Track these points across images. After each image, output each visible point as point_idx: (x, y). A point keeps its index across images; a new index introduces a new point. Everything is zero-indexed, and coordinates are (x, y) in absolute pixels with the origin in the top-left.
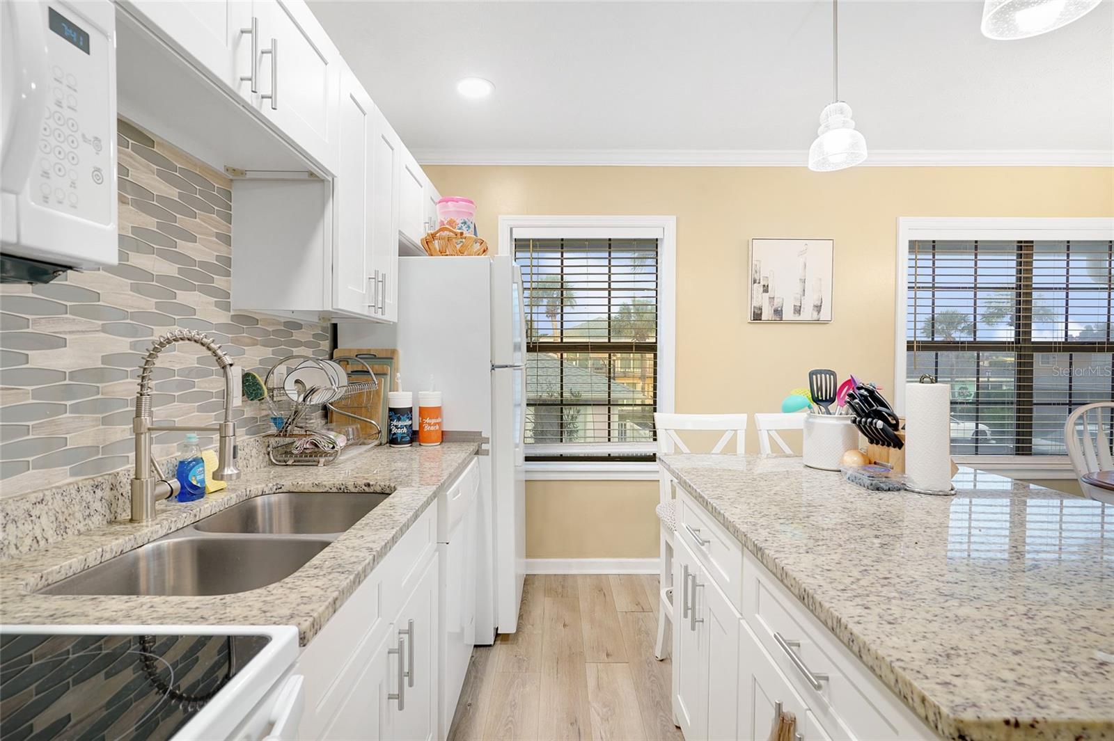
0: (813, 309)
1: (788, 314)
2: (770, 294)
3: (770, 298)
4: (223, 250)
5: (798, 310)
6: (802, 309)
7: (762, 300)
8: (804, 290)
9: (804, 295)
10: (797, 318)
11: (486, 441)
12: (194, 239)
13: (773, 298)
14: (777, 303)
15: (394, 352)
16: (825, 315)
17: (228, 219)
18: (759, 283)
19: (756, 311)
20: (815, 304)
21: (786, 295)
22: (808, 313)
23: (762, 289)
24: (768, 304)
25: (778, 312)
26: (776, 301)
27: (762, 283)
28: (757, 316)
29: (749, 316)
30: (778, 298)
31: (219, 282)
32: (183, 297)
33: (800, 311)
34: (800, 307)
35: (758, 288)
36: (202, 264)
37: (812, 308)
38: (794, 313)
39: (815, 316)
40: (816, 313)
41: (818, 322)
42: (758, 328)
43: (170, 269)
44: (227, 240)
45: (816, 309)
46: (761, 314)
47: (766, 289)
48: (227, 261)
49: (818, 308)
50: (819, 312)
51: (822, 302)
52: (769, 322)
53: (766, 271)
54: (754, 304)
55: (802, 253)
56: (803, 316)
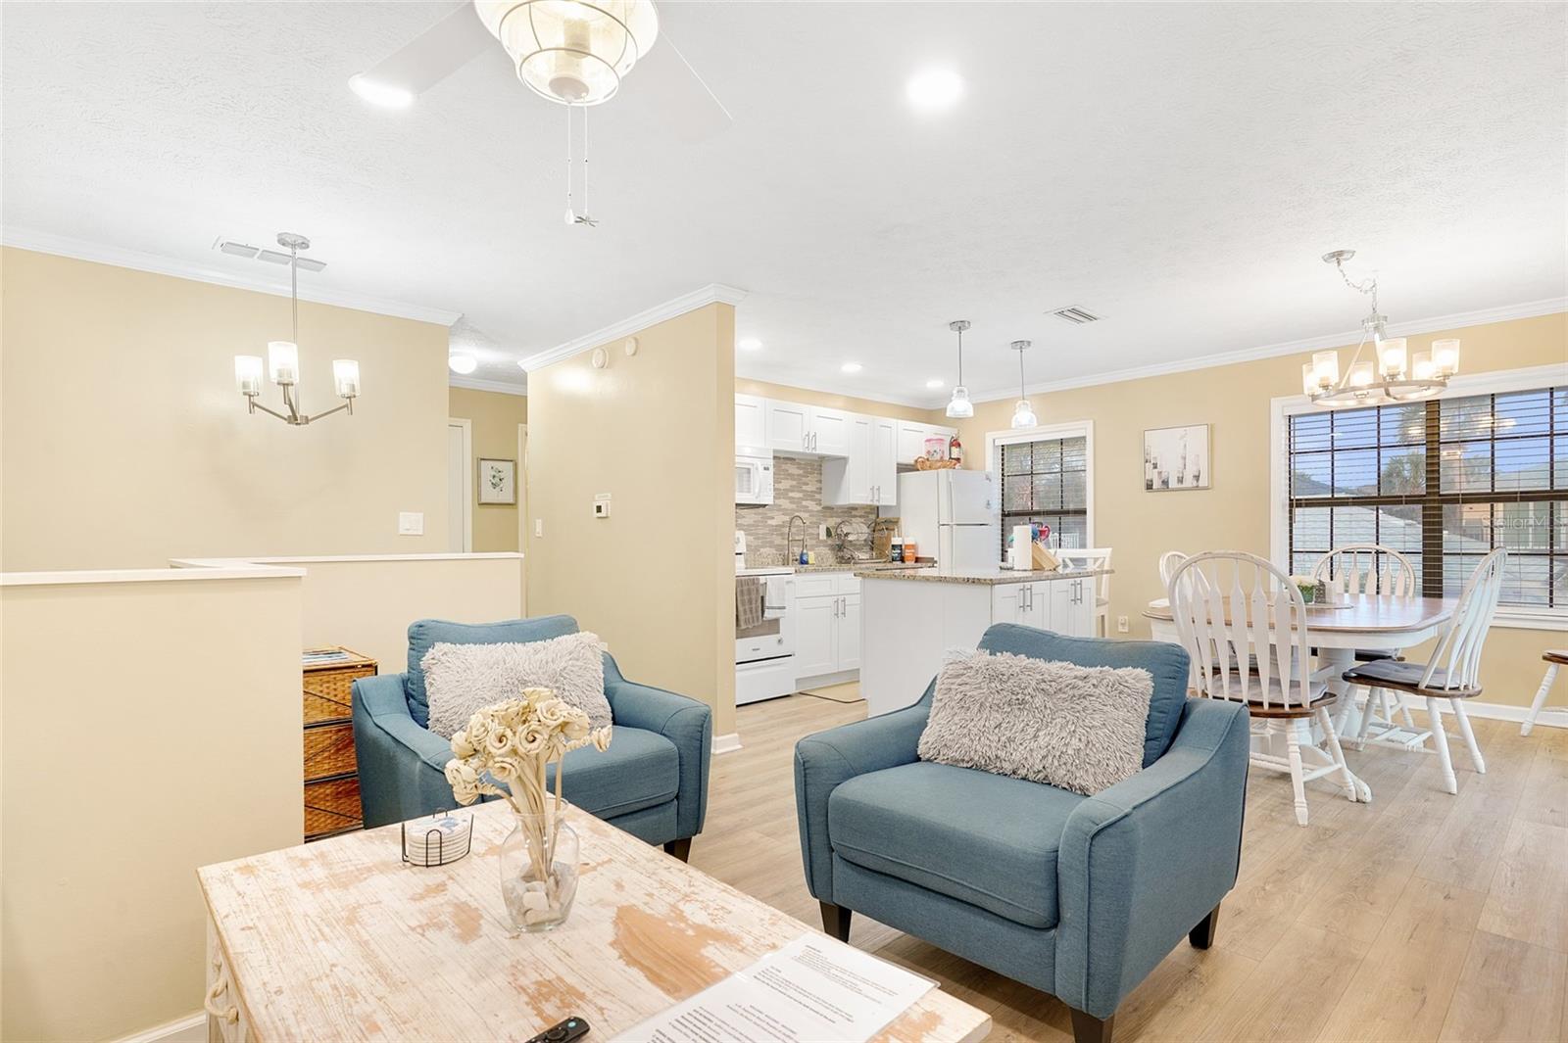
1: (1173, 484)
2: (1159, 469)
3: (1158, 472)
4: (818, 485)
5: (1181, 480)
6: (1184, 480)
7: (1153, 475)
8: (1185, 465)
9: (1185, 469)
10: (1180, 486)
11: (936, 562)
12: (808, 484)
13: (1162, 472)
14: (1164, 476)
15: (899, 519)
16: (1203, 482)
17: (821, 474)
18: (1150, 462)
19: (1149, 483)
20: (1195, 474)
21: (1171, 469)
22: (1189, 482)
23: (1152, 467)
24: (1157, 477)
25: (1165, 483)
26: (1163, 474)
27: (1152, 462)
28: (1149, 487)
29: (1143, 486)
30: (1165, 472)
31: (818, 496)
32: (804, 503)
34: (1183, 478)
35: (1149, 467)
36: (812, 492)
37: (1192, 478)
38: (1178, 482)
39: (1195, 484)
40: (1196, 481)
41: (1197, 488)
42: (1150, 495)
43: (800, 495)
44: (820, 481)
45: (1195, 478)
46: (1152, 484)
47: (1155, 467)
48: (821, 489)
49: (1197, 478)
50: (1198, 481)
51: (1200, 473)
52: (1158, 490)
53: (1154, 453)
54: (1147, 478)
55: (1182, 437)
56: (1184, 486)
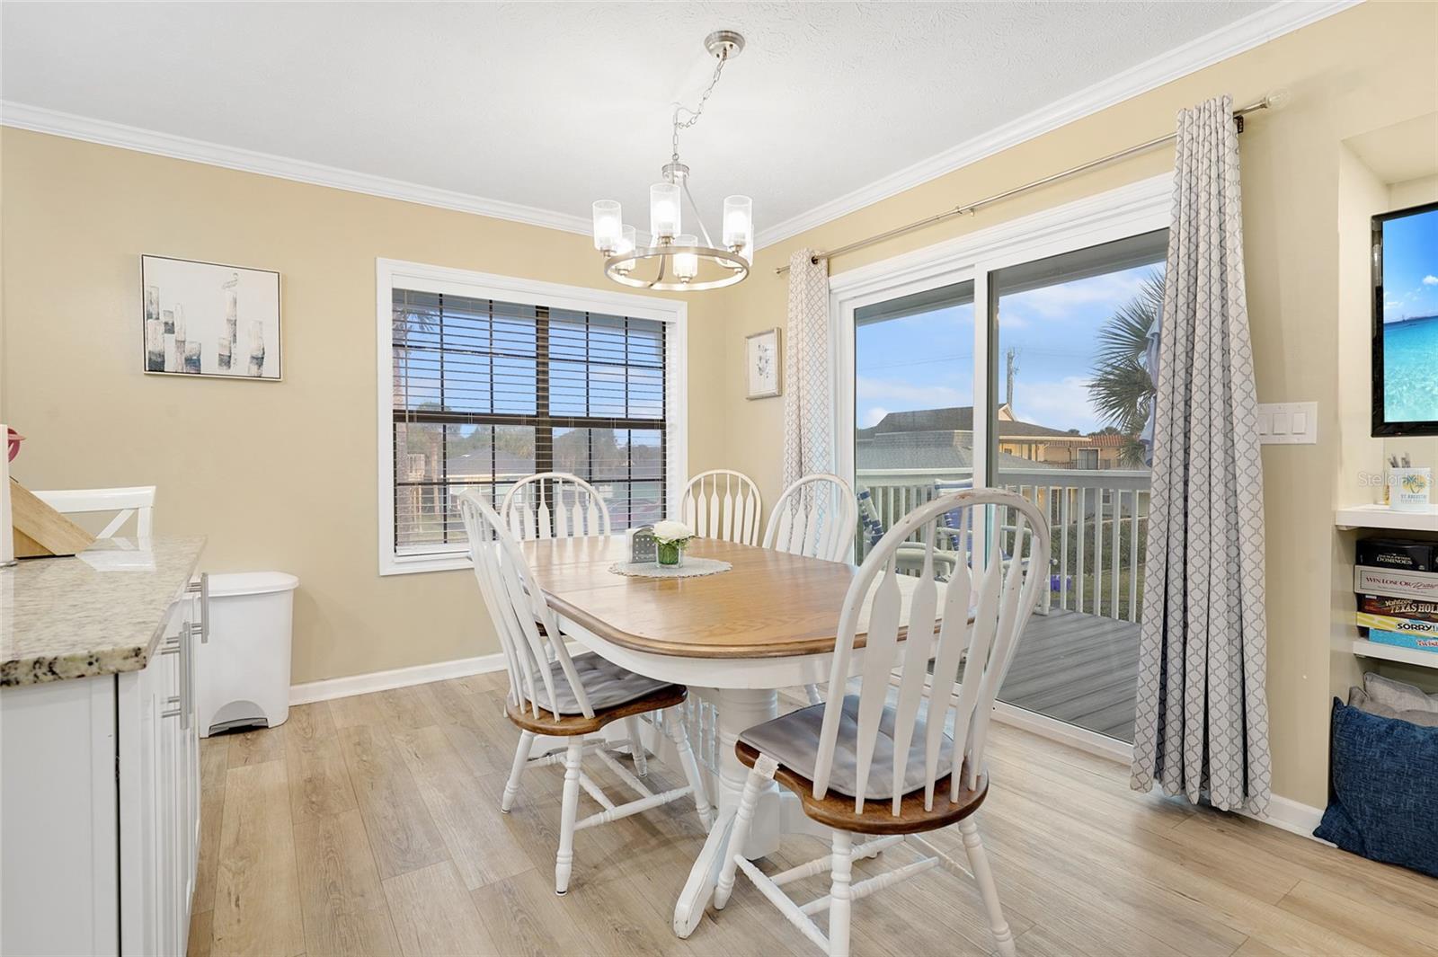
0: (251, 362)
1: (209, 365)
2: (178, 335)
3: (177, 341)
5: (226, 361)
6: (232, 361)
7: (160, 342)
8: (235, 336)
9: (235, 341)
10: (224, 371)
13: (184, 342)
14: (190, 349)
16: (270, 369)
18: (158, 319)
19: (154, 358)
20: (255, 354)
21: (207, 339)
22: (242, 366)
23: (162, 328)
24: (174, 349)
25: (193, 363)
26: (188, 346)
27: (163, 319)
28: (156, 365)
29: (140, 363)
30: (192, 342)
33: (229, 362)
34: (230, 357)
35: (154, 327)
37: (249, 360)
38: (220, 365)
39: (254, 370)
40: (256, 367)
41: (259, 378)
42: (157, 382)
45: (255, 361)
46: (164, 362)
47: (170, 328)
49: (259, 361)
50: (260, 365)
51: (264, 353)
52: (176, 375)
53: (167, 303)
54: (150, 347)
55: (229, 285)
56: (234, 370)
